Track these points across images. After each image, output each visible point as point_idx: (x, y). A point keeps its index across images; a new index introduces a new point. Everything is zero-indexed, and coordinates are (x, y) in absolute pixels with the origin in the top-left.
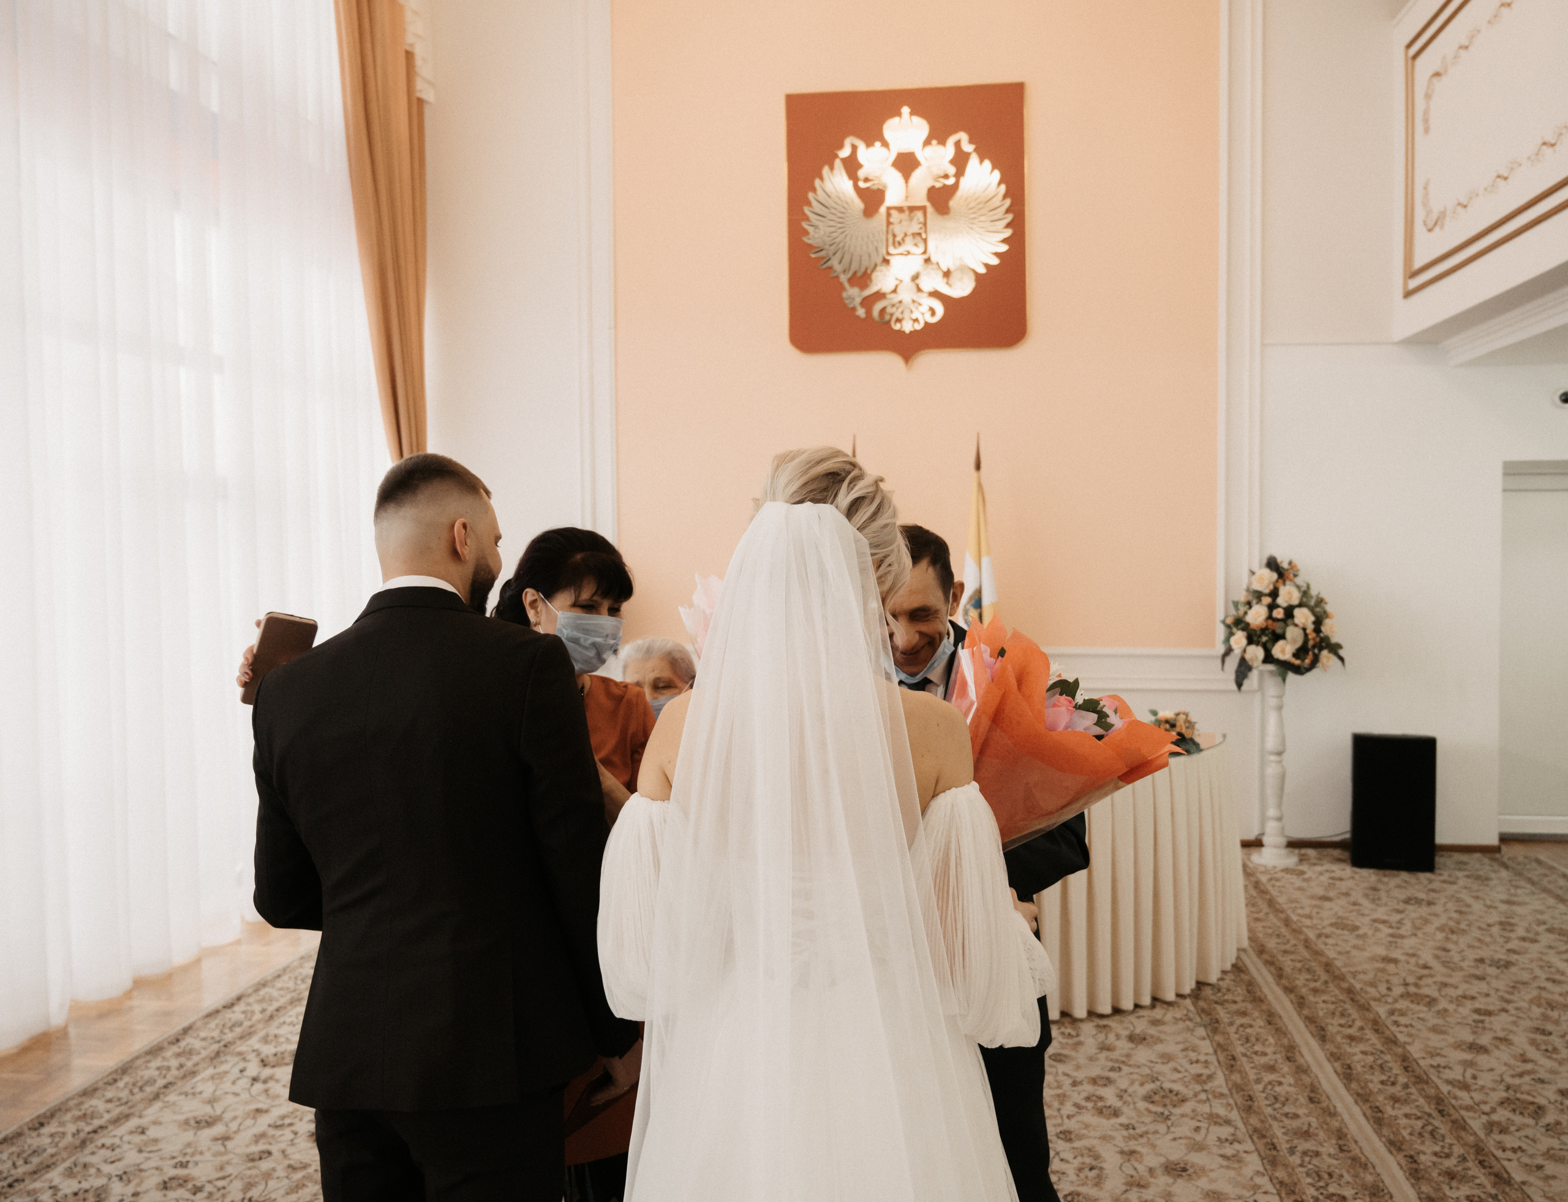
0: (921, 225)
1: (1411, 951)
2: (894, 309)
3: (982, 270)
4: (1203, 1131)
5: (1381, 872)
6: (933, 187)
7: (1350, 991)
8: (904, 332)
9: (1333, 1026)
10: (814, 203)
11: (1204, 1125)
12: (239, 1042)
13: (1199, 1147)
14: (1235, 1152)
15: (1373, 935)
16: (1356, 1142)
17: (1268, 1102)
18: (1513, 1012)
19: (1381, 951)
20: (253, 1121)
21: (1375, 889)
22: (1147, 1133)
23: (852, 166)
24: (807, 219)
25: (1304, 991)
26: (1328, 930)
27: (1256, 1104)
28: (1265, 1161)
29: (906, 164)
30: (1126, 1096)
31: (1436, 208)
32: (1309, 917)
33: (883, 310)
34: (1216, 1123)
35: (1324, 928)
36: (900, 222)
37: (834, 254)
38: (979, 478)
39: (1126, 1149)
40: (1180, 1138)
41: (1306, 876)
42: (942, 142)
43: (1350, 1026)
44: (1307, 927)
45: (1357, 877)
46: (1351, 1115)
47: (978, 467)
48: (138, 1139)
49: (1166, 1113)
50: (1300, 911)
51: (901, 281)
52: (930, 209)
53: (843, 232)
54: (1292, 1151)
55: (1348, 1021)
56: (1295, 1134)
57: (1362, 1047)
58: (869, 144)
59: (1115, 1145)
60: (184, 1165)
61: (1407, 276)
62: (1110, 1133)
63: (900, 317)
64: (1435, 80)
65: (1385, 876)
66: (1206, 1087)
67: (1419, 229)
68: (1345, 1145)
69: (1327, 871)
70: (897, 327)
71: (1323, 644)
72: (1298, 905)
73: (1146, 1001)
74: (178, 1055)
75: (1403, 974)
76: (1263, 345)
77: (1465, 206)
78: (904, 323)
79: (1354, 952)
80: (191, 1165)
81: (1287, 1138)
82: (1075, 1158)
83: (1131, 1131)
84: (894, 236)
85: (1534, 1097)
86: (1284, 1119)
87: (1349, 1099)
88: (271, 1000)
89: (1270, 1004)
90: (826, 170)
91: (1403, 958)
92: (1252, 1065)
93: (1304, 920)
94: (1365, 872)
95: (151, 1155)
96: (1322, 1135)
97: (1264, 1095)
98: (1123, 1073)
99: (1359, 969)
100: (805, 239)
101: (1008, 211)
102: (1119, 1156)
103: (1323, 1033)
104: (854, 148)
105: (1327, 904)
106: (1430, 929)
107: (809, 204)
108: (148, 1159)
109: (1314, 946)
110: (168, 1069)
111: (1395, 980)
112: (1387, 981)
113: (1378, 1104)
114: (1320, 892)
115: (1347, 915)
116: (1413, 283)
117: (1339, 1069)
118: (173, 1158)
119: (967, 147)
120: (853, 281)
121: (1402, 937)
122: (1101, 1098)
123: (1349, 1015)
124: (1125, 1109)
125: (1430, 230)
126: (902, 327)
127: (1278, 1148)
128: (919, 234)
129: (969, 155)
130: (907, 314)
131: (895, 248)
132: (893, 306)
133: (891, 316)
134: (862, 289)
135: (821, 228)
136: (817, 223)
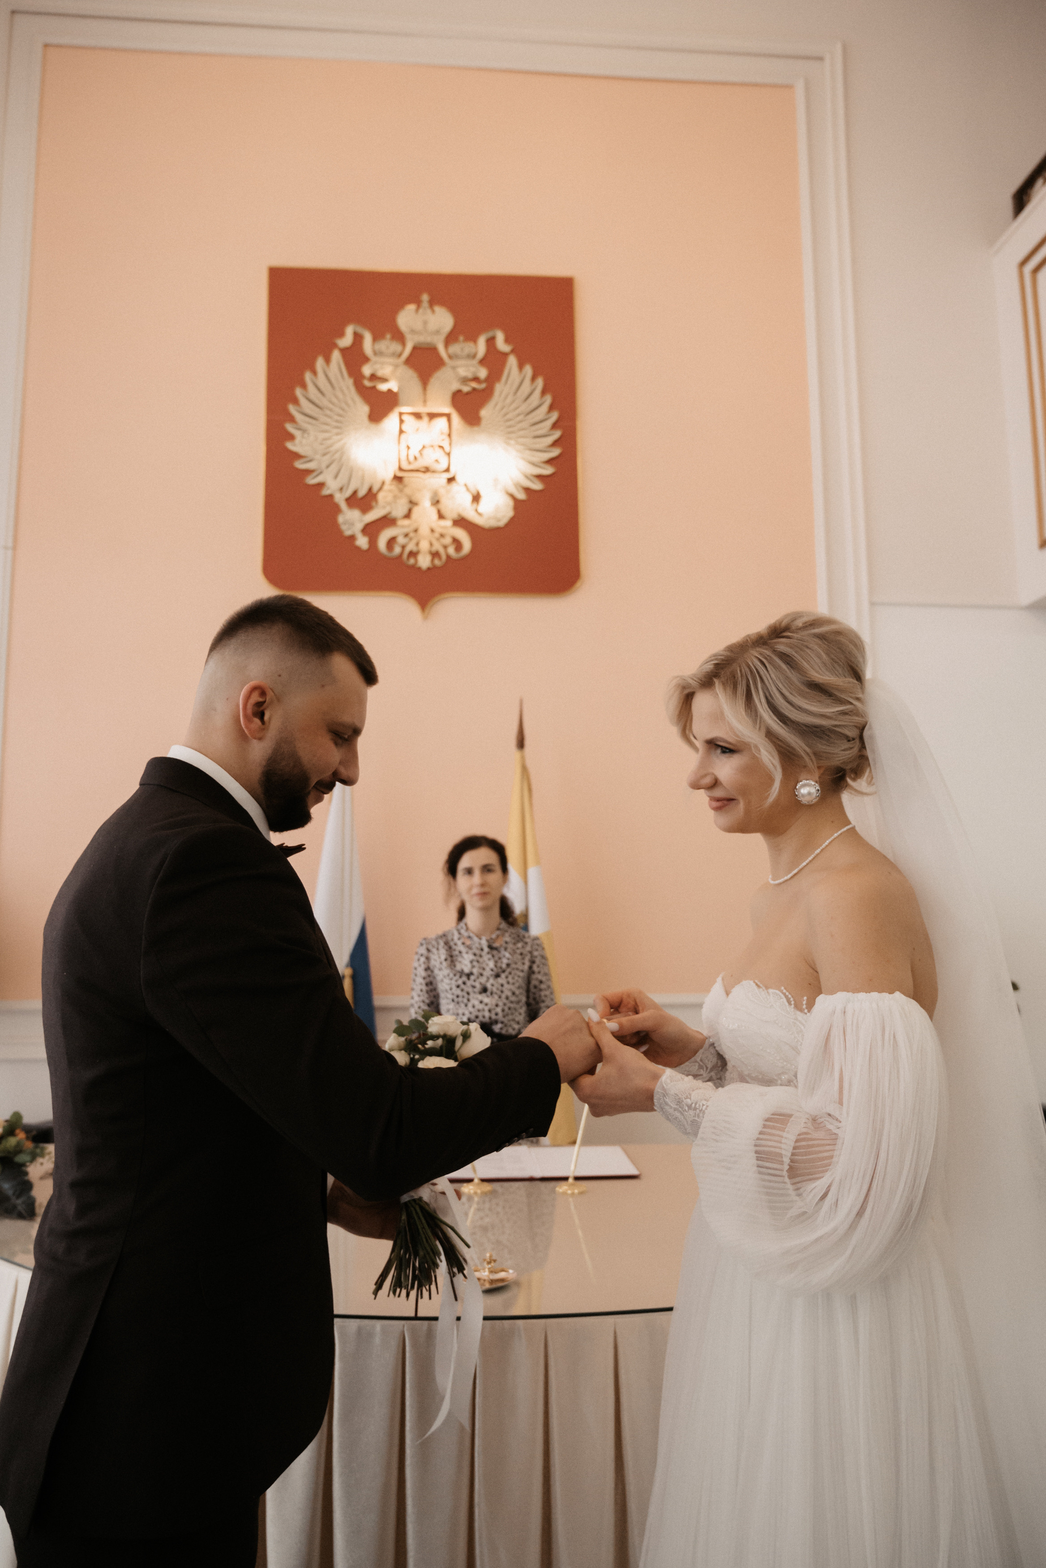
0: (444, 436)
2: (407, 539)
3: (521, 496)
6: (459, 391)
8: (419, 569)
10: (303, 401)
23: (354, 359)
24: (294, 421)
29: (425, 361)
33: (393, 539)
36: (417, 429)
37: (328, 467)
38: (523, 759)
42: (470, 339)
47: (521, 744)
51: (417, 505)
52: (456, 418)
53: (341, 440)
58: (378, 335)
63: (415, 549)
70: (412, 561)
76: (871, 604)
78: (420, 558)
84: (408, 449)
90: (320, 362)
100: (290, 445)
101: (555, 426)
104: (358, 338)
107: (296, 401)
119: (501, 344)
120: (353, 501)
126: (416, 561)
128: (441, 445)
129: (505, 355)
130: (424, 546)
131: (410, 463)
132: (406, 535)
133: (403, 547)
134: (365, 513)
135: (312, 432)
136: (304, 426)
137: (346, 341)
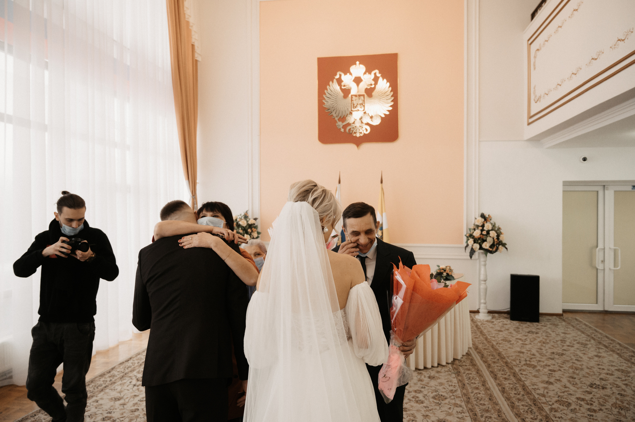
0: (363, 101)
1: (529, 349)
2: (354, 129)
3: (383, 116)
4: (452, 409)
5: (520, 322)
6: (367, 88)
7: (506, 363)
8: (357, 137)
9: (499, 375)
10: (327, 94)
11: (452, 407)
12: (130, 373)
13: (450, 414)
14: (462, 416)
15: (516, 344)
16: (504, 414)
17: (474, 400)
18: (563, 371)
19: (519, 349)
20: (133, 399)
21: (518, 328)
22: (432, 409)
23: (340, 81)
24: (324, 99)
25: (490, 362)
26: (501, 342)
27: (471, 400)
28: (472, 420)
29: (358, 81)
30: (426, 397)
31: (538, 95)
32: (494, 337)
33: (350, 129)
34: (456, 406)
35: (499, 341)
36: (356, 100)
37: (333, 111)
38: (382, 186)
39: (425, 414)
40: (444, 411)
41: (494, 323)
42: (370, 73)
43: (505, 375)
44: (493, 341)
45: (512, 324)
46: (503, 404)
47: (382, 182)
48: (95, 404)
49: (440, 403)
50: (491, 335)
51: (356, 120)
52: (366, 96)
53: (336, 103)
54: (482, 416)
55: (505, 373)
56: (484, 410)
57: (509, 382)
58: (345, 74)
59: (421, 413)
60: (110, 413)
61: (529, 118)
62: (420, 409)
63: (355, 131)
64: (537, 52)
65: (522, 323)
66: (454, 394)
67: (532, 102)
68: (500, 415)
69: (502, 321)
70: (355, 135)
71: (500, 243)
72: (491, 333)
73: (436, 365)
74: (110, 377)
75: (525, 357)
76: (479, 141)
77: (547, 94)
79: (509, 349)
80: (112, 413)
81: (480, 412)
82: (407, 417)
83: (427, 409)
84: (354, 105)
85: (568, 400)
86: (480, 406)
87: (503, 399)
88: (141, 359)
89: (478, 367)
90: (331, 83)
91: (526, 351)
92: (470, 387)
93: (492, 338)
94: (515, 322)
95: (100, 409)
96: (493, 411)
97: (474, 397)
98: (426, 389)
99: (510, 355)
100: (324, 106)
101: (392, 96)
102: (422, 417)
103: (496, 377)
104: (340, 75)
105: (501, 333)
106: (536, 342)
107: (325, 94)
108: (98, 410)
109: (495, 347)
110: (106, 381)
111: (523, 359)
112: (520, 360)
113: (513, 401)
114: (499, 329)
115: (507, 336)
116: (531, 120)
117: (500, 389)
118: (107, 410)
119: (378, 75)
120: (340, 119)
121: (526, 344)
122: (418, 397)
123: (506, 371)
124: (426, 401)
125: (536, 102)
126: (356, 135)
127: (477, 415)
128: (362, 104)
129: (379, 77)
130: (358, 131)
131: (354, 109)
133: (353, 131)
134: (343, 122)
135: (329, 102)
136: (328, 100)
137: (337, 77)
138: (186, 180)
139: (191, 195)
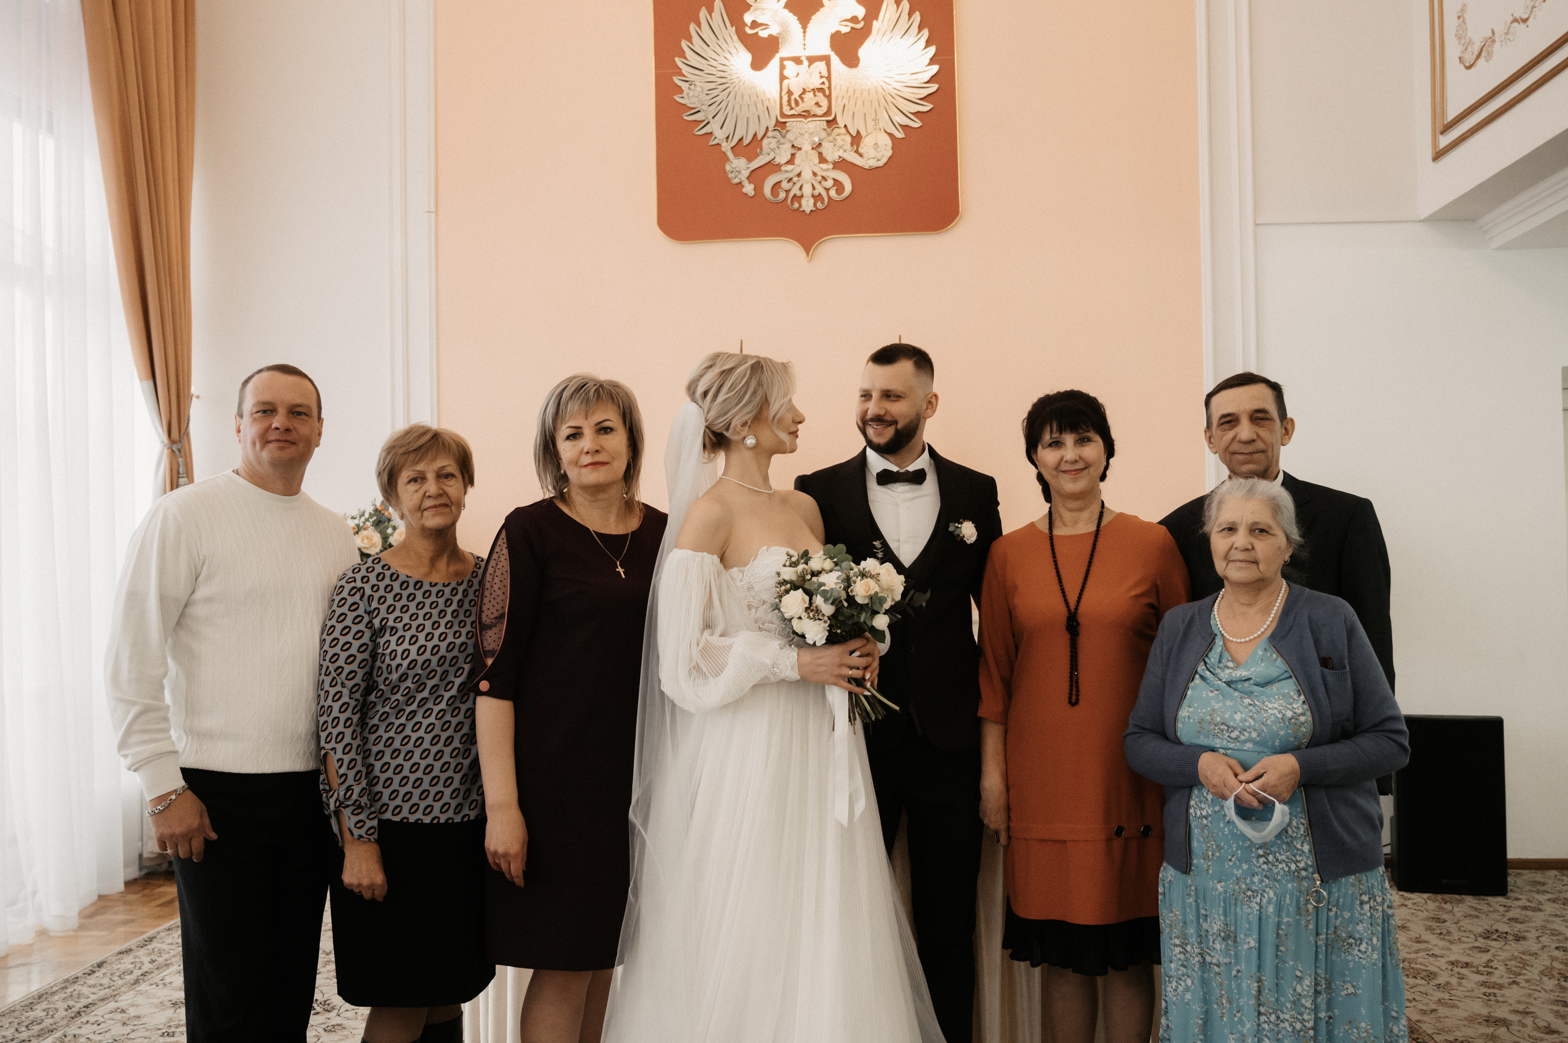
0: (824, 80)
1: (1521, 1008)
2: (791, 184)
3: (900, 134)
5: (1440, 897)
6: (838, 32)
8: (803, 212)
10: (689, 54)
15: (1460, 984)
19: (1479, 1008)
21: (1438, 919)
24: (680, 73)
31: (1477, 34)
33: (778, 185)
36: (798, 75)
37: (714, 116)
45: (1413, 905)
51: (799, 149)
52: (835, 60)
53: (726, 89)
61: (1437, 131)
63: (799, 193)
65: (1446, 902)
67: (1453, 67)
70: (796, 205)
76: (1257, 225)
77: (1525, 21)
78: (804, 202)
79: (1443, 1011)
84: (790, 93)
90: (703, 13)
91: (1514, 1018)
100: (677, 98)
101: (932, 61)
106: (1532, 974)
107: (682, 55)
115: (1413, 956)
116: (1445, 140)
120: (739, 149)
121: (1501, 987)
125: (1470, 66)
126: (800, 206)
128: (821, 90)
130: (807, 190)
131: (792, 109)
132: (790, 180)
133: (788, 192)
134: (750, 160)
135: (698, 84)
136: (691, 78)
138: (141, 380)
139: (165, 439)
